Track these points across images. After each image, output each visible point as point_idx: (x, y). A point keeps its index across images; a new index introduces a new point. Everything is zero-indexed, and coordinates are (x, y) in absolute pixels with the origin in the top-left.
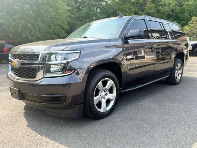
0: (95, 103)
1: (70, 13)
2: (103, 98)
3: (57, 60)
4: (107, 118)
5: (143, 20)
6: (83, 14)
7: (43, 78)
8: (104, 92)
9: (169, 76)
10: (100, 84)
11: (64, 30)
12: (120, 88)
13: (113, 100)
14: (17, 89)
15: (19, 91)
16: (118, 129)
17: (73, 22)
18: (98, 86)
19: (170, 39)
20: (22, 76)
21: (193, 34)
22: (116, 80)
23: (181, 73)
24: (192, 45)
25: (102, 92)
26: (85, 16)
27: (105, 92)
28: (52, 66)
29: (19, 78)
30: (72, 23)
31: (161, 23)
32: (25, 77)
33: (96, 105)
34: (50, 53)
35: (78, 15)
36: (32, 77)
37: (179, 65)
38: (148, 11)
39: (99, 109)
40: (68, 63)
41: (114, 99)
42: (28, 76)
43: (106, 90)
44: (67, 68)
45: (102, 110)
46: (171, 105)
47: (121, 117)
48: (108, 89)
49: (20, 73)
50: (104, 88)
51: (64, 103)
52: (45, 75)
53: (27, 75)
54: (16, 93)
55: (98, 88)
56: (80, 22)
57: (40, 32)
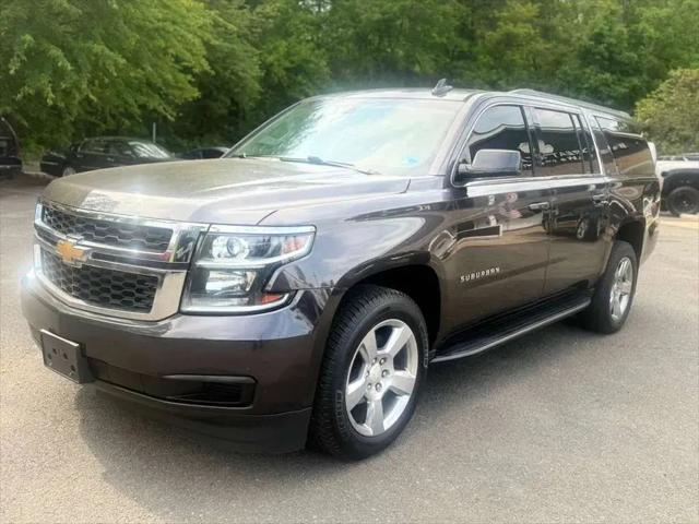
0: (350, 406)
1: (221, 16)
2: (374, 388)
3: (233, 256)
4: (384, 456)
5: (518, 108)
6: (268, 17)
7: (180, 313)
8: (377, 364)
9: (590, 305)
10: (370, 339)
11: (189, 77)
12: (430, 349)
13: (406, 394)
14: (76, 345)
15: (82, 350)
16: (427, 502)
17: (226, 44)
18: (363, 346)
19: (602, 173)
20: (91, 297)
21: (671, 130)
22: (422, 324)
23: (629, 292)
24: (664, 174)
25: (373, 364)
26: (271, 26)
27: (381, 364)
28: (212, 275)
29: (80, 302)
30: (222, 51)
31: (574, 117)
32: (104, 302)
33: (352, 412)
34: (211, 230)
35: (247, 23)
36: (136, 304)
37: (625, 264)
38: (510, 27)
39: (358, 427)
40: (272, 268)
41: (410, 391)
42: (118, 302)
43: (385, 359)
44: (269, 288)
45: (367, 429)
46: (594, 413)
47: (432, 456)
48: (393, 355)
49: (85, 286)
50: (379, 352)
51: (248, 405)
52: (188, 305)
53: (114, 296)
54: (65, 356)
55: (363, 352)
56: (250, 48)
57: (97, 82)
